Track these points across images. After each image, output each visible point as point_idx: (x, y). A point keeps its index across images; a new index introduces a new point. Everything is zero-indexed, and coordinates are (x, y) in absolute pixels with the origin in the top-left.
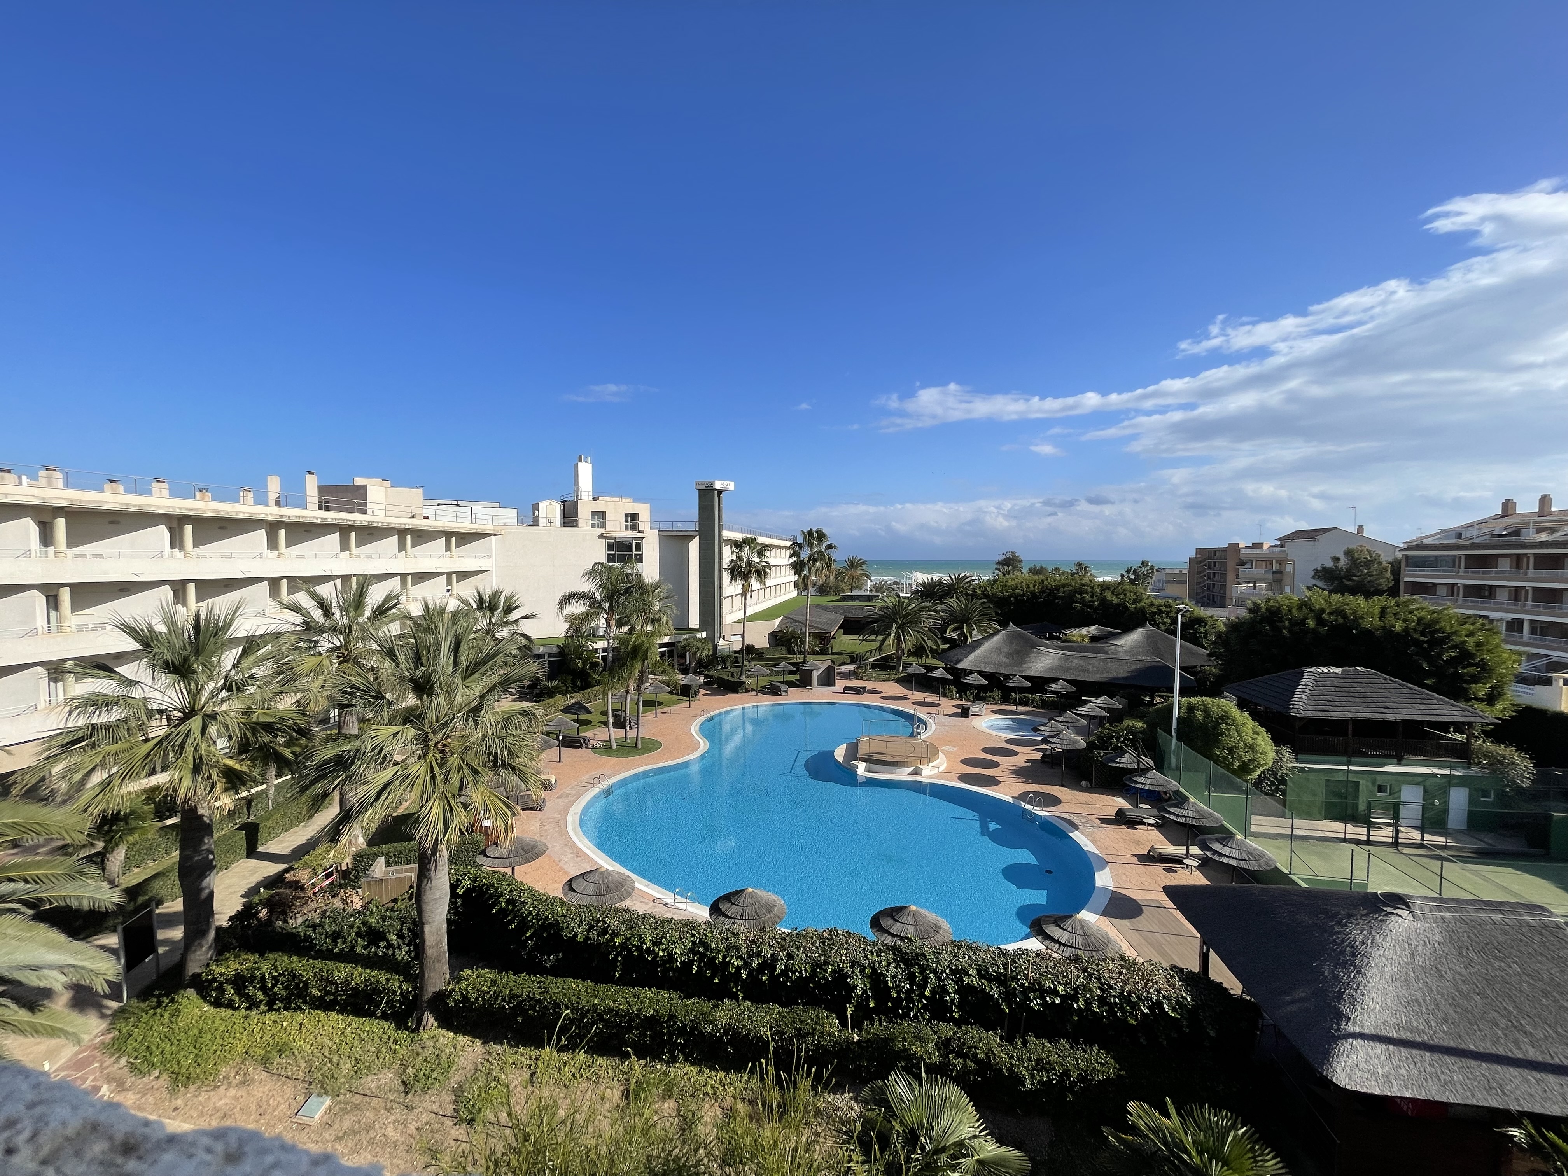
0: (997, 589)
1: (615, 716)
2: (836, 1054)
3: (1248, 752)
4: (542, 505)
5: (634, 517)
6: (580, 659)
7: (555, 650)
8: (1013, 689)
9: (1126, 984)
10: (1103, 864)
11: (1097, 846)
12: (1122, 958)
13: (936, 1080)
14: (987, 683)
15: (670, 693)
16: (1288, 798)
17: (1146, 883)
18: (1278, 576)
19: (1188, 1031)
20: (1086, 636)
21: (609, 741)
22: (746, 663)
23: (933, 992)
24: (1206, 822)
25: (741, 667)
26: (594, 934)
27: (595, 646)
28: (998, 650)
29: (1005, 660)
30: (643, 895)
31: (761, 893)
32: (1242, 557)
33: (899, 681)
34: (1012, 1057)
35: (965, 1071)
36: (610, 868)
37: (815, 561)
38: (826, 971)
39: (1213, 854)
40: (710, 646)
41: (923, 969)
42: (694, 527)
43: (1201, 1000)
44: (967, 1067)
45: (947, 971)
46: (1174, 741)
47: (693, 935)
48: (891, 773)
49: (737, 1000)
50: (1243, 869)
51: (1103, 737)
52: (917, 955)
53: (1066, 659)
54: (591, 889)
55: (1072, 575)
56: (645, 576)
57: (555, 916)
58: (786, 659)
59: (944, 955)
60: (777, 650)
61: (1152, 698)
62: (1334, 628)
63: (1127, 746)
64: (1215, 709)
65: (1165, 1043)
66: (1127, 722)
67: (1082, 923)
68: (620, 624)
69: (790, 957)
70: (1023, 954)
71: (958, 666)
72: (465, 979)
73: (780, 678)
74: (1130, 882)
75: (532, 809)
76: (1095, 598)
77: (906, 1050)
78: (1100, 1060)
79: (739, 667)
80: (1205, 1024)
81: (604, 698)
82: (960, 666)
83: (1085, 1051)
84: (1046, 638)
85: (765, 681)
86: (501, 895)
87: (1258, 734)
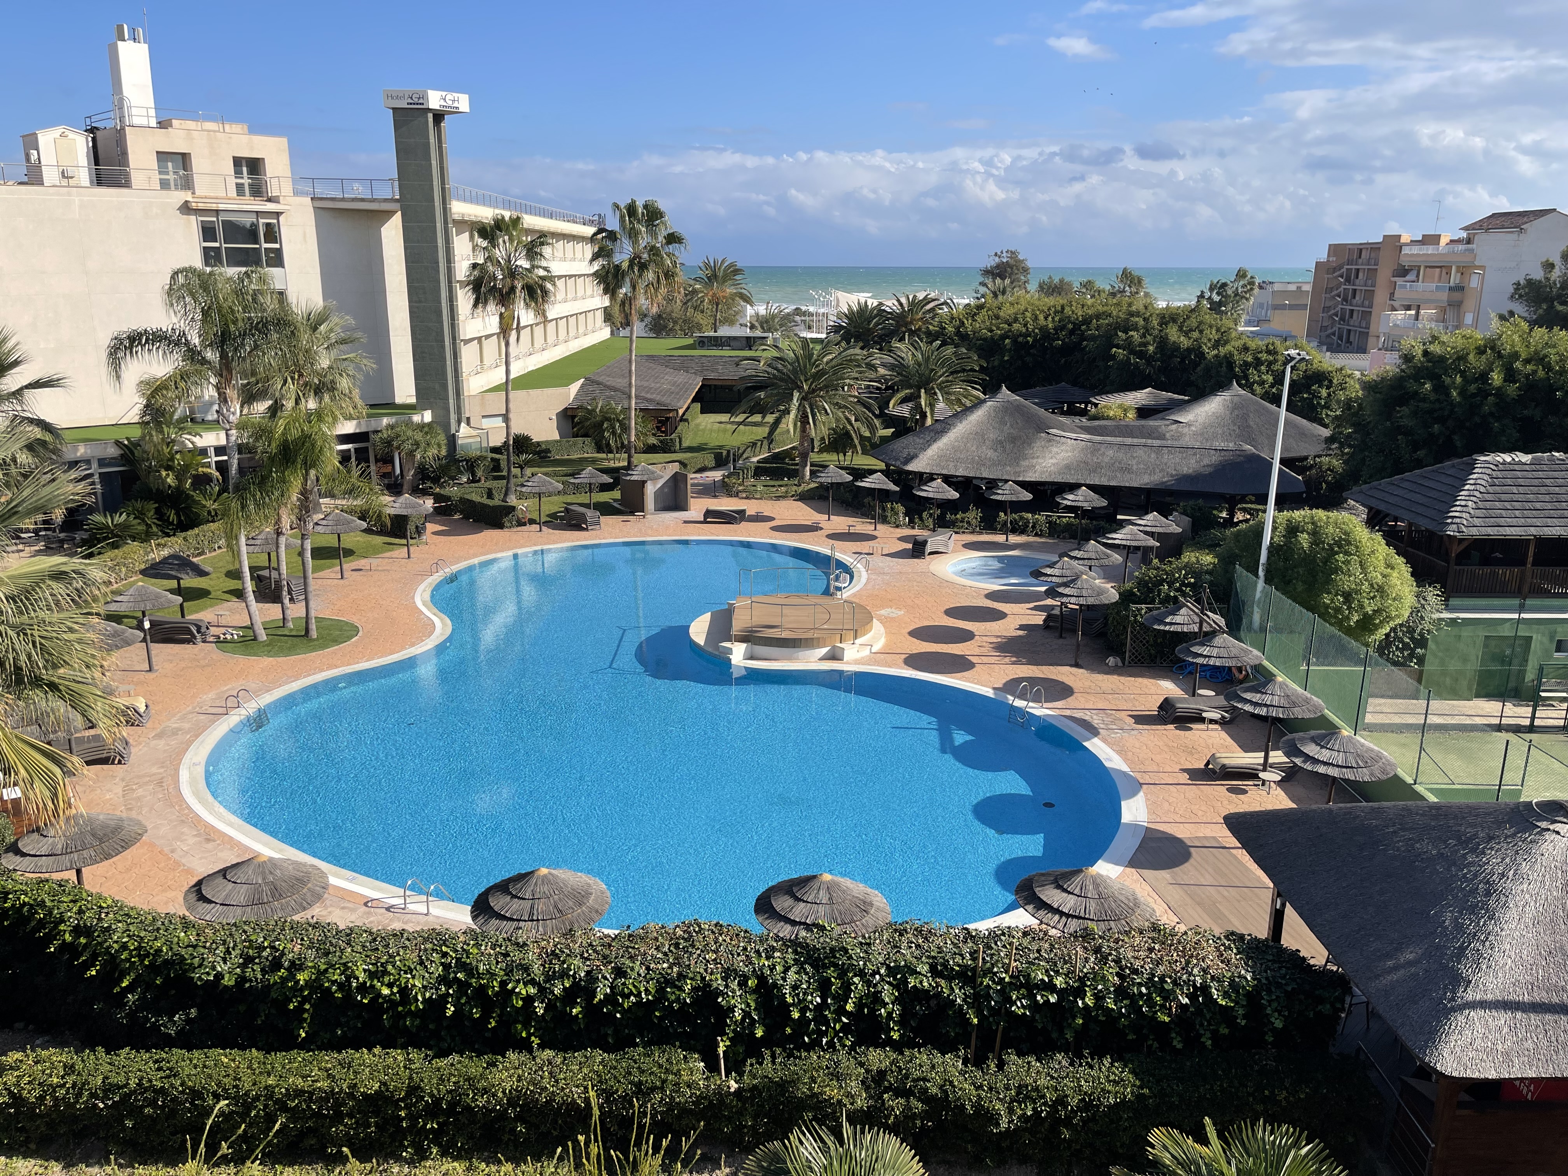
0: (980, 325)
1: (258, 580)
2: (700, 1115)
3: (1373, 598)
4: (46, 139)
5: (254, 166)
6: (168, 468)
7: (112, 451)
8: (1001, 506)
9: (1158, 964)
10: (1135, 787)
11: (1126, 760)
12: (1155, 928)
13: (863, 1132)
14: (956, 495)
15: (368, 531)
16: (1426, 668)
17: (1200, 813)
18: (1457, 295)
19: (1243, 1023)
20: (1130, 407)
21: (251, 627)
22: (515, 471)
23: (859, 1005)
24: (1298, 713)
25: (507, 478)
26: (255, 972)
27: (200, 442)
28: (979, 436)
29: (990, 453)
30: (345, 895)
31: (566, 875)
32: (1405, 262)
33: (804, 497)
34: (980, 1087)
35: (908, 1116)
36: (276, 856)
37: (643, 267)
38: (681, 989)
39: (1304, 762)
40: (442, 439)
41: (842, 973)
42: (389, 190)
43: (1267, 978)
44: (911, 1109)
45: (882, 971)
46: (1261, 584)
47: (445, 955)
48: (789, 659)
49: (530, 1051)
50: (1347, 781)
51: (1147, 583)
52: (833, 950)
53: (1095, 448)
54: (241, 895)
55: (1113, 295)
56: (292, 298)
57: (175, 948)
58: (594, 461)
59: (877, 946)
60: (575, 444)
61: (1232, 514)
62: (1531, 387)
63: (1184, 594)
64: (1331, 529)
65: (1209, 1042)
66: (1189, 556)
67: (1098, 882)
68: (249, 397)
69: (620, 972)
70: (1003, 934)
71: (911, 467)
72: (12, 1068)
73: (584, 498)
74: (1175, 812)
75: (105, 761)
76: (1149, 338)
77: (814, 1095)
78: (1112, 1077)
79: (502, 478)
80: (1269, 1011)
81: (229, 546)
82: (912, 467)
83: (1091, 1067)
84: (1063, 413)
85: (553, 505)
86: (62, 921)
87: (1393, 568)
